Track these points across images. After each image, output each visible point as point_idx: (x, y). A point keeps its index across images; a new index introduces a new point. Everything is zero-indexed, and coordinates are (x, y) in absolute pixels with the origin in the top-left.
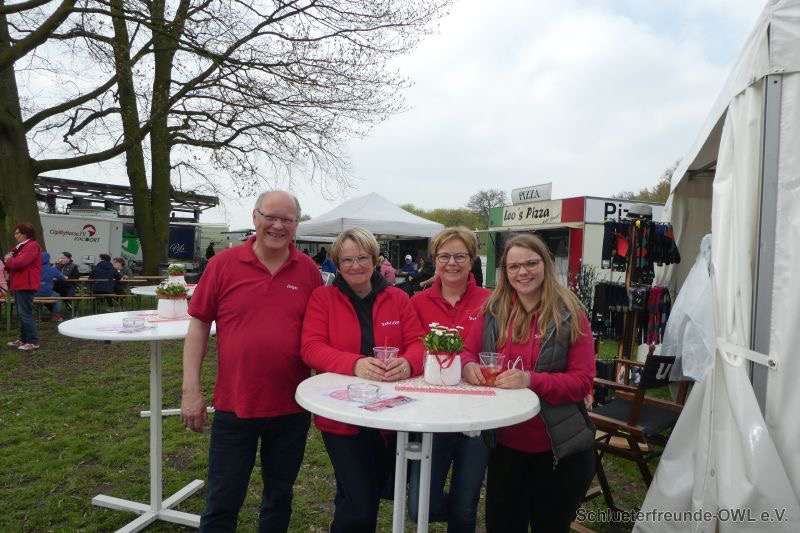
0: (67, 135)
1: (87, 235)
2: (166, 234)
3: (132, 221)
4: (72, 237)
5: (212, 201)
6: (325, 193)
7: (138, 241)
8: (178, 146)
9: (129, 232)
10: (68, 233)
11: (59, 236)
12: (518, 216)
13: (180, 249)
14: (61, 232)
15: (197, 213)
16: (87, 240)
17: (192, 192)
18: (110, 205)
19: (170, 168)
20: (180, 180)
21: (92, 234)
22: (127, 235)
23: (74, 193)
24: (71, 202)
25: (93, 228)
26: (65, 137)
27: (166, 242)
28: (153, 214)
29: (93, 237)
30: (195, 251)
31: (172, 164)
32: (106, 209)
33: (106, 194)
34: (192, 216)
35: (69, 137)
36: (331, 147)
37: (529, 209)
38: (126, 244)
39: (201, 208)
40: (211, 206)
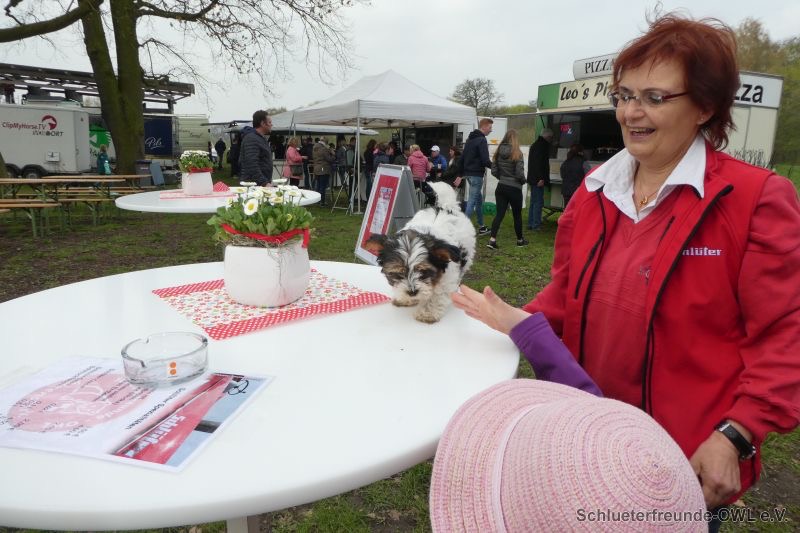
0: (9, 6)
1: (48, 128)
2: (140, 126)
3: (99, 112)
4: (31, 130)
5: (186, 89)
6: (324, 75)
7: (108, 134)
8: (145, 18)
9: (97, 124)
10: (24, 126)
11: (16, 129)
12: (581, 94)
13: (158, 143)
14: (16, 125)
15: (171, 103)
16: (48, 133)
17: (166, 77)
18: (71, 95)
19: (139, 45)
20: (152, 62)
21: (53, 126)
22: (95, 127)
23: (27, 81)
24: (26, 92)
25: (54, 120)
26: (7, 9)
27: (142, 135)
28: (122, 102)
29: (55, 130)
30: (174, 146)
31: (140, 42)
32: (67, 99)
33: (66, 83)
34: (165, 106)
35: (12, 9)
36: (329, 19)
37: (600, 84)
38: (95, 138)
39: (176, 97)
40: (186, 96)
